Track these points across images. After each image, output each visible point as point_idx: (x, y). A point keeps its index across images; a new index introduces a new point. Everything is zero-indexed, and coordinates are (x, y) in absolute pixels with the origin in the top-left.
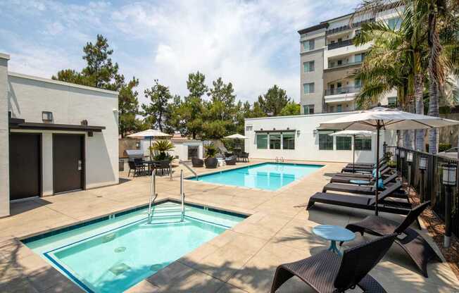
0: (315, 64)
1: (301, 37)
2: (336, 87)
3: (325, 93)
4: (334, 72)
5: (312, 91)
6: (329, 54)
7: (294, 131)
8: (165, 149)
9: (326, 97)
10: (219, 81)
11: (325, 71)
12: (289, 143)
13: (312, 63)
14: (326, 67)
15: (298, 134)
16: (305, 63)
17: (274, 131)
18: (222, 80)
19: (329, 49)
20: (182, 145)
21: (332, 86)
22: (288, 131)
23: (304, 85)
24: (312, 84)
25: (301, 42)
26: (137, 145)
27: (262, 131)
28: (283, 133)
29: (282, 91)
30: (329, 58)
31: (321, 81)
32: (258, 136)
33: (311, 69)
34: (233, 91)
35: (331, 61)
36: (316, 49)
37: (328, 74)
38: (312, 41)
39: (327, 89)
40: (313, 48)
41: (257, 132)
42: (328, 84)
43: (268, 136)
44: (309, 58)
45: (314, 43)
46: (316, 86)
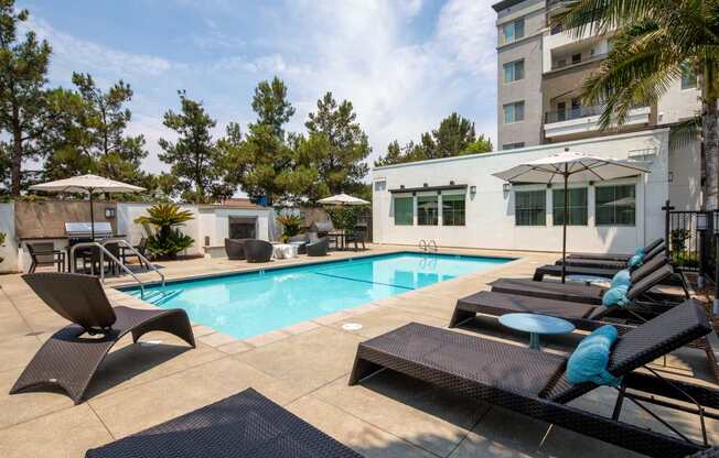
0: (526, 65)
1: (499, 17)
2: (569, 106)
3: (546, 120)
4: (564, 78)
5: (519, 117)
6: (554, 42)
7: (463, 187)
8: (173, 221)
9: (547, 127)
10: (328, 98)
11: (546, 76)
12: (455, 212)
13: (520, 64)
14: (547, 68)
15: (473, 193)
16: (506, 66)
17: (426, 189)
18: (332, 98)
19: (552, 34)
20: (213, 215)
21: (562, 106)
22: (452, 187)
23: (505, 106)
24: (520, 104)
25: (498, 26)
26: (108, 213)
27: (403, 190)
28: (445, 193)
29: (465, 122)
30: (552, 51)
31: (539, 96)
32: (396, 200)
33: (519, 76)
34: (354, 117)
35: (557, 57)
36: (526, 36)
37: (553, 82)
38: (519, 23)
39: (549, 110)
40: (523, 35)
41: (393, 192)
42: (552, 100)
43: (415, 199)
44: (514, 55)
45: (523, 23)
46: (527, 109)
